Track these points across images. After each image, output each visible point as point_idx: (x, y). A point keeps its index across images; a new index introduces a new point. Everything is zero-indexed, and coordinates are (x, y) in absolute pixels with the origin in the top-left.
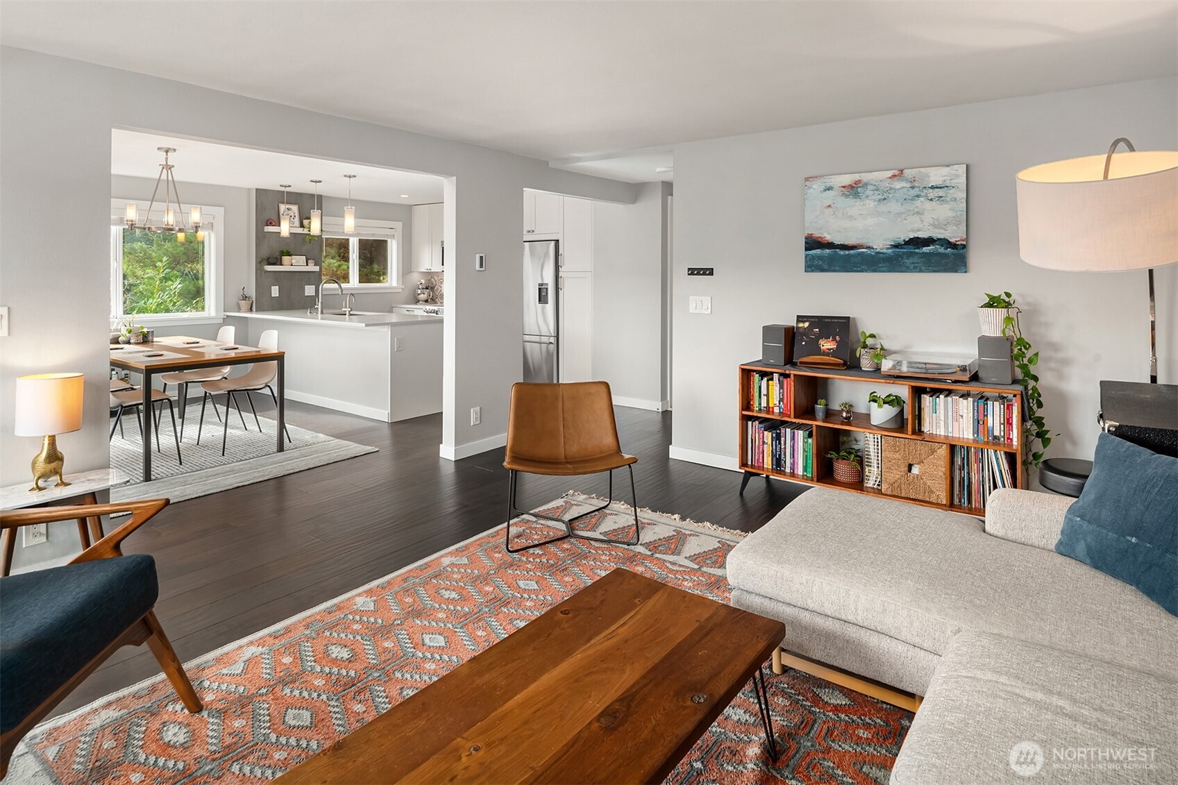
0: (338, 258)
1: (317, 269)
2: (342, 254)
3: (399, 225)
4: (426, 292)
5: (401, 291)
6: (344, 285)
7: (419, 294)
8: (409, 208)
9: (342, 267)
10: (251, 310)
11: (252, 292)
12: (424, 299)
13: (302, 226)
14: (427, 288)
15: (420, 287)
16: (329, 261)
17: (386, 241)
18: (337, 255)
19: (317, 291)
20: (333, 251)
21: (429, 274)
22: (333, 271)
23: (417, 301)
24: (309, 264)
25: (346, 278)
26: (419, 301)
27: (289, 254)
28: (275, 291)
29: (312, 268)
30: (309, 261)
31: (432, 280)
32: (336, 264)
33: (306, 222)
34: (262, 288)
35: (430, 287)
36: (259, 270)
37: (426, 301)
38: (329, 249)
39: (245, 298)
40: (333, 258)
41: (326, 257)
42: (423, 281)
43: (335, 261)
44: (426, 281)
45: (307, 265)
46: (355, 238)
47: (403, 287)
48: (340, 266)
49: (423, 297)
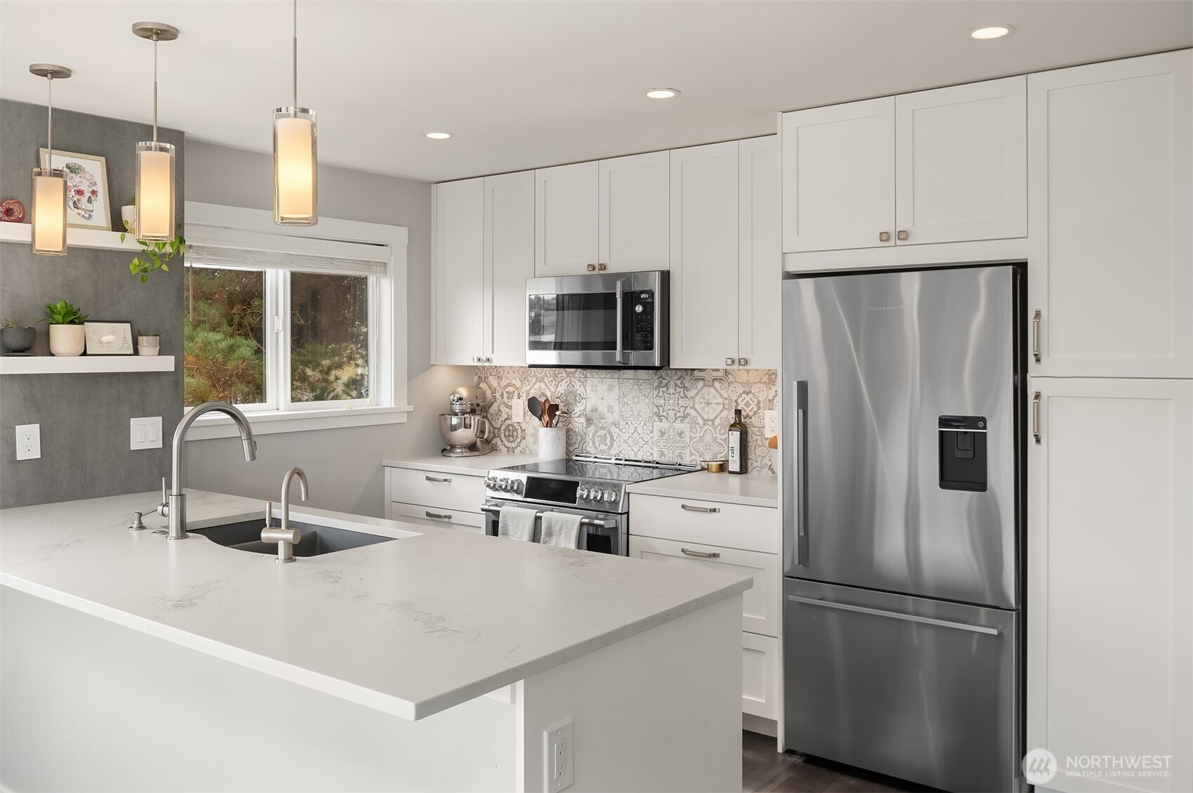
0: (226, 328)
1: (167, 364)
2: (237, 319)
3: (397, 236)
4: (474, 420)
5: (403, 419)
6: (249, 410)
7: (454, 428)
8: (423, 189)
9: (238, 353)
12: (466, 442)
13: (118, 224)
14: (473, 412)
15: (457, 408)
16: (203, 335)
17: (362, 281)
18: (224, 322)
19: (167, 435)
20: (215, 313)
21: (477, 373)
22: (215, 362)
23: (447, 449)
24: (142, 350)
25: (257, 392)
26: (453, 447)
27: (74, 318)
28: (28, 441)
29: (152, 361)
30: (142, 340)
31: (483, 385)
32: (223, 345)
33: (127, 212)
35: (480, 408)
37: (472, 447)
38: (202, 306)
40: (213, 329)
41: (197, 325)
42: (463, 392)
43: (218, 336)
44: (470, 388)
45: (136, 353)
46: (281, 272)
47: (411, 408)
48: (232, 349)
49: (464, 435)
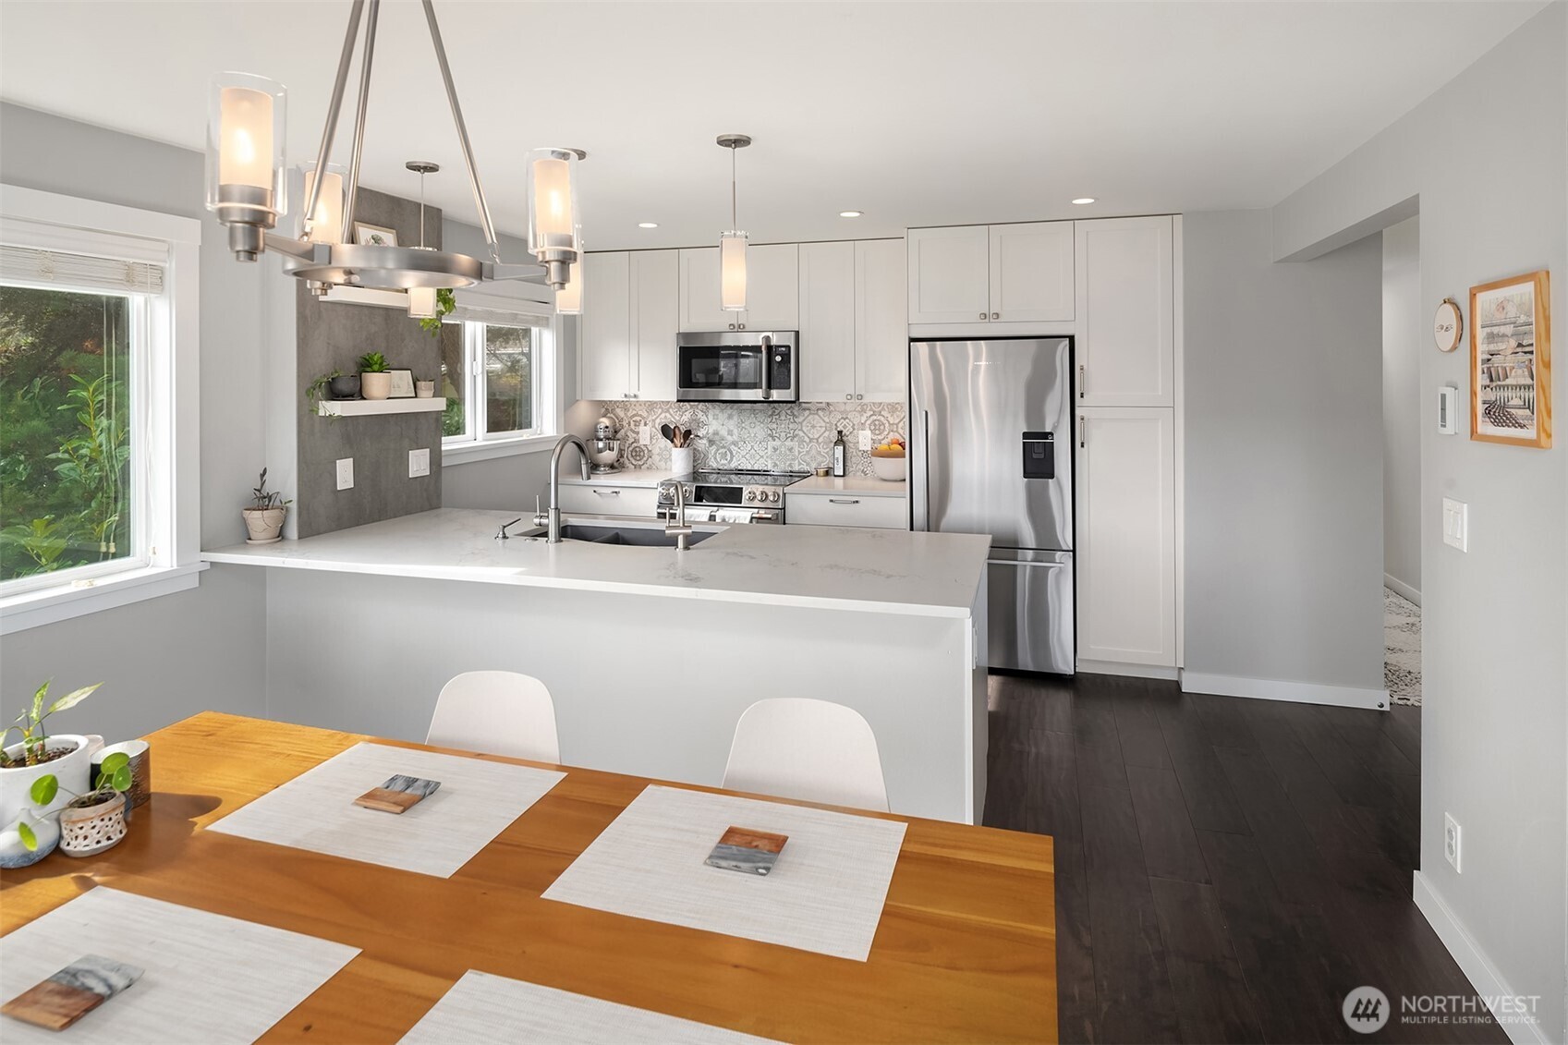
1: (440, 404)
7: (600, 451)
10: (281, 536)
11: (286, 481)
12: (609, 462)
21: (604, 407)
23: (594, 468)
24: (421, 393)
26: (600, 466)
28: (345, 474)
29: (430, 403)
30: (418, 383)
34: (313, 470)
36: (306, 415)
37: (611, 466)
39: (263, 500)
45: (416, 396)
46: (479, 325)
49: (607, 457)
